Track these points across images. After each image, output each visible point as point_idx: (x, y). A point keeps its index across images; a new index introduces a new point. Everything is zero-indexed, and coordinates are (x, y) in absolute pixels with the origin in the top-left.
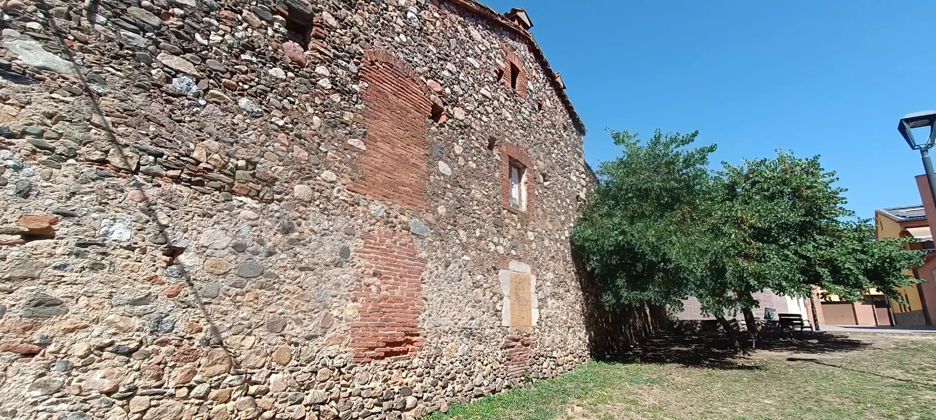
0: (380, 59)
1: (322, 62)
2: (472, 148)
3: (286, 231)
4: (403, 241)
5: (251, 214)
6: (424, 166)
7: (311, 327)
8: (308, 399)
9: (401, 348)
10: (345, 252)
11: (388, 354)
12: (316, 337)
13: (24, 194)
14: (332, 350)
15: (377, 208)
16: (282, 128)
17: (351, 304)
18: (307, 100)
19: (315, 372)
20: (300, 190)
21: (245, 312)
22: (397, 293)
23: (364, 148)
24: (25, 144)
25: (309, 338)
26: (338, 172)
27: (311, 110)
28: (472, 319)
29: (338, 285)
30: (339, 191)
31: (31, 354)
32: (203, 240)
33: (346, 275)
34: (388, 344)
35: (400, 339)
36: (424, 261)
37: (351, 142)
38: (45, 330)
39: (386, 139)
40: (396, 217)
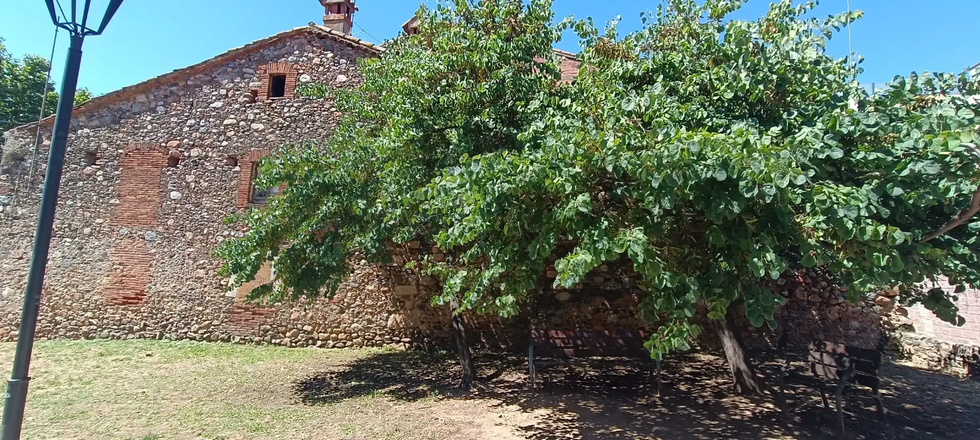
0: (131, 150)
1: (99, 169)
2: (205, 173)
3: (80, 249)
4: (139, 245)
5: (68, 244)
6: (157, 200)
7: (87, 287)
8: (86, 315)
9: (133, 301)
10: (105, 254)
11: (124, 303)
12: (89, 291)
13: (18, 248)
14: (95, 298)
15: (125, 231)
16: (81, 207)
17: (106, 278)
18: (92, 190)
19: (89, 305)
20: (87, 230)
21: (65, 280)
22: (132, 273)
23: (118, 202)
24: (19, 236)
25: (88, 291)
26: (104, 218)
27: (93, 194)
28: (193, 289)
29: (101, 269)
30: (104, 227)
31: (19, 288)
32: (54, 256)
33: (105, 265)
34: (125, 298)
35: (133, 296)
36: (154, 254)
37: (112, 201)
38: (21, 283)
39: (132, 193)
40: (136, 233)
